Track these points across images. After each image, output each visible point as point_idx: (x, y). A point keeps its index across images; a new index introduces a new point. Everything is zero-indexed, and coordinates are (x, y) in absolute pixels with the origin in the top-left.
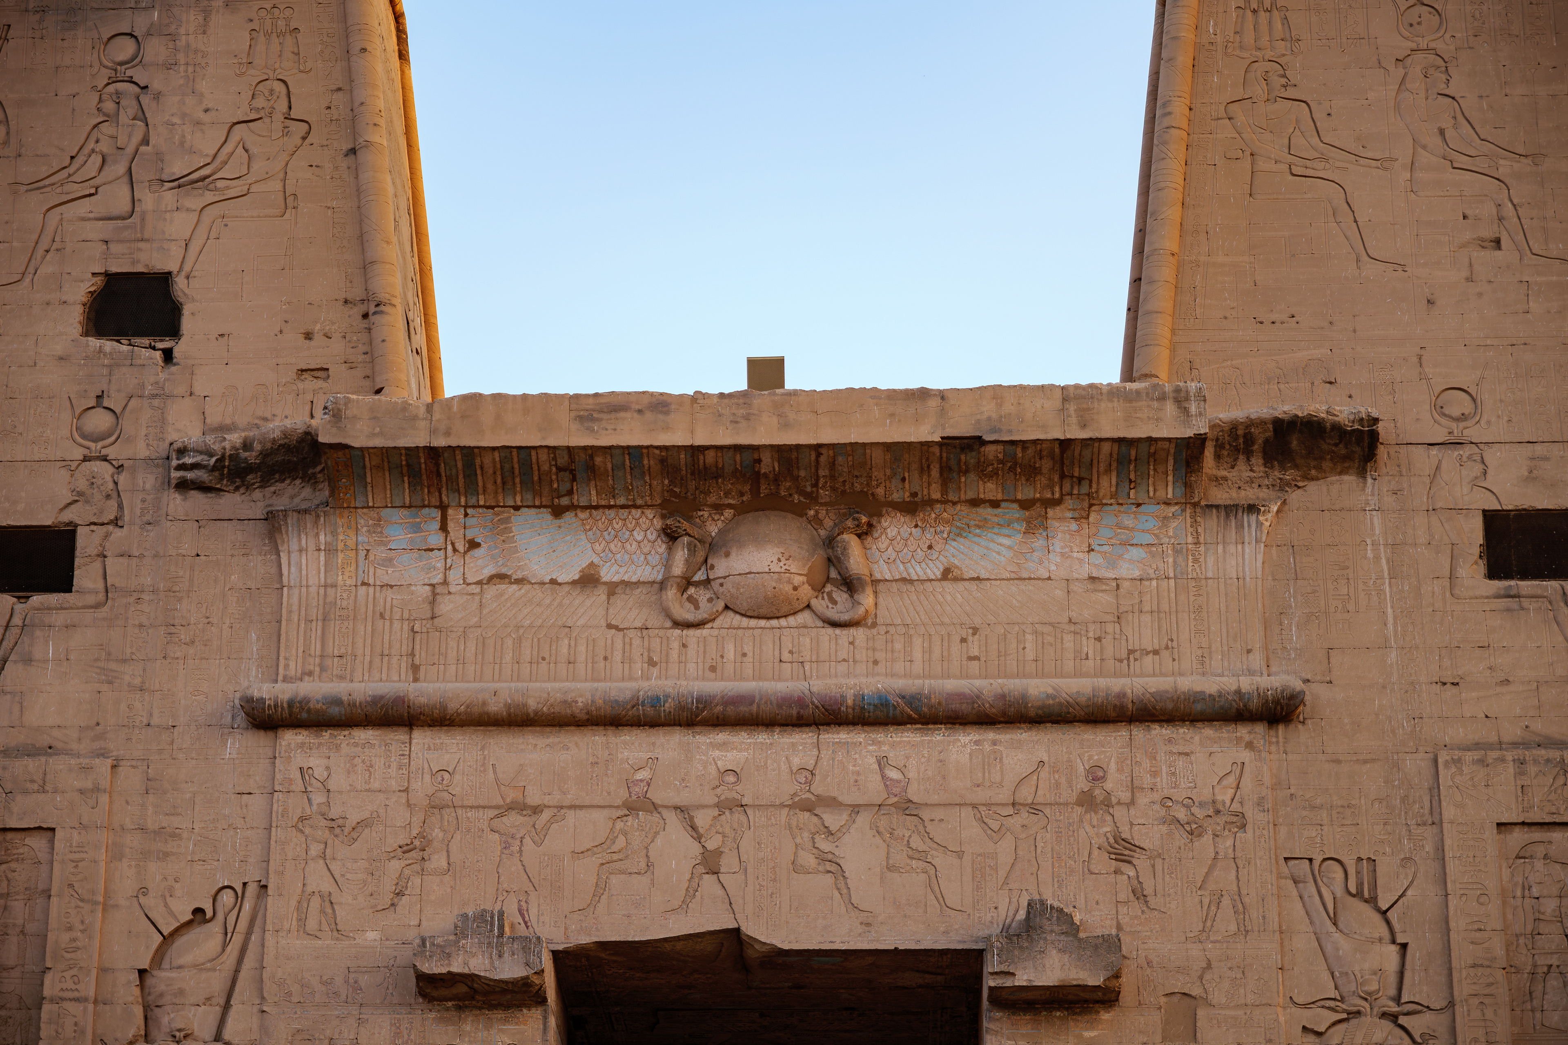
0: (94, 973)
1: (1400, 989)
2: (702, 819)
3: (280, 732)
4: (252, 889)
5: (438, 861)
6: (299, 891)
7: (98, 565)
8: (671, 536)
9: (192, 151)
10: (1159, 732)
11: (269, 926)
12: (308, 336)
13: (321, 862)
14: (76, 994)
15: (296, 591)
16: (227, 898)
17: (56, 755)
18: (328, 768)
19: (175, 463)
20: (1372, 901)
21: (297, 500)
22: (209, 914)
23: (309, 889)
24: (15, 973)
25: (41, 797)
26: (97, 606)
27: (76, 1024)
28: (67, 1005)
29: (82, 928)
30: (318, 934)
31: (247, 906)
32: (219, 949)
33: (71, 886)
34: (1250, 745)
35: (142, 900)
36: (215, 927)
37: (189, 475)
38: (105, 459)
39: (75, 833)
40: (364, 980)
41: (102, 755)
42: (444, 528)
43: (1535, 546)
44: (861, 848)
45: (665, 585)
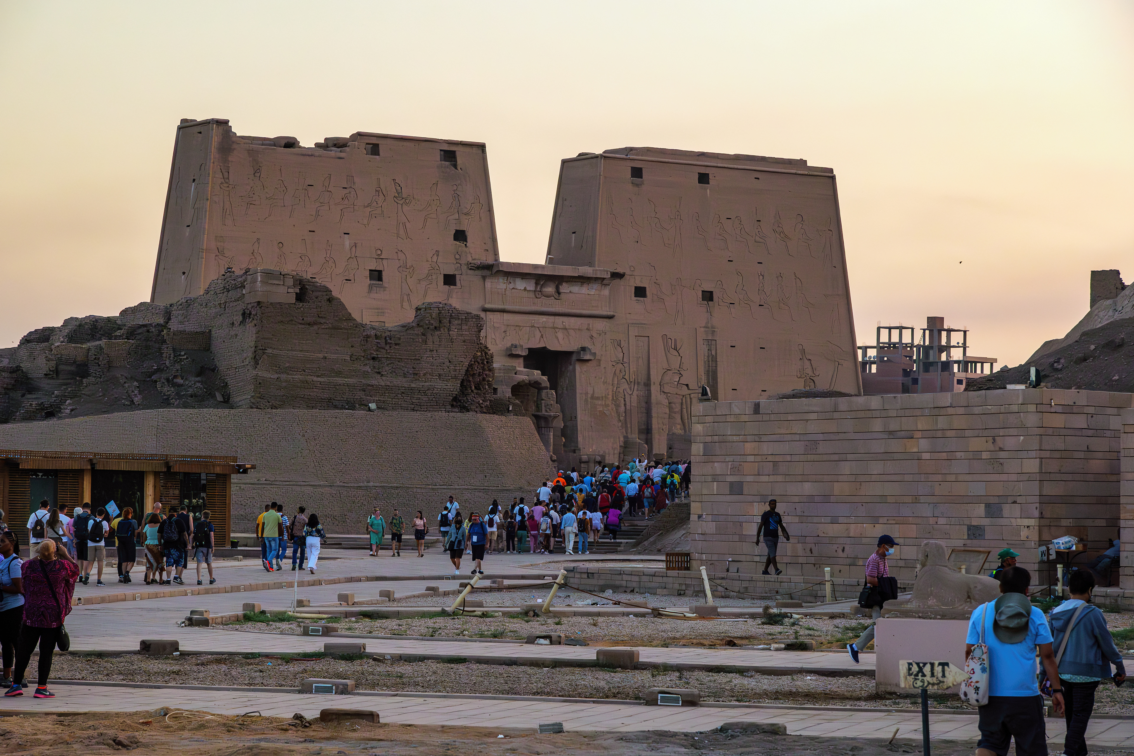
1: (623, 359)
3: (486, 312)
7: (460, 282)
9: (466, 208)
10: (596, 319)
12: (486, 244)
15: (487, 289)
18: (493, 318)
19: (470, 265)
20: (620, 347)
21: (486, 274)
26: (460, 289)
30: (494, 345)
34: (607, 322)
37: (472, 268)
38: (459, 263)
40: (500, 352)
43: (640, 292)
44: (560, 335)
45: (535, 291)
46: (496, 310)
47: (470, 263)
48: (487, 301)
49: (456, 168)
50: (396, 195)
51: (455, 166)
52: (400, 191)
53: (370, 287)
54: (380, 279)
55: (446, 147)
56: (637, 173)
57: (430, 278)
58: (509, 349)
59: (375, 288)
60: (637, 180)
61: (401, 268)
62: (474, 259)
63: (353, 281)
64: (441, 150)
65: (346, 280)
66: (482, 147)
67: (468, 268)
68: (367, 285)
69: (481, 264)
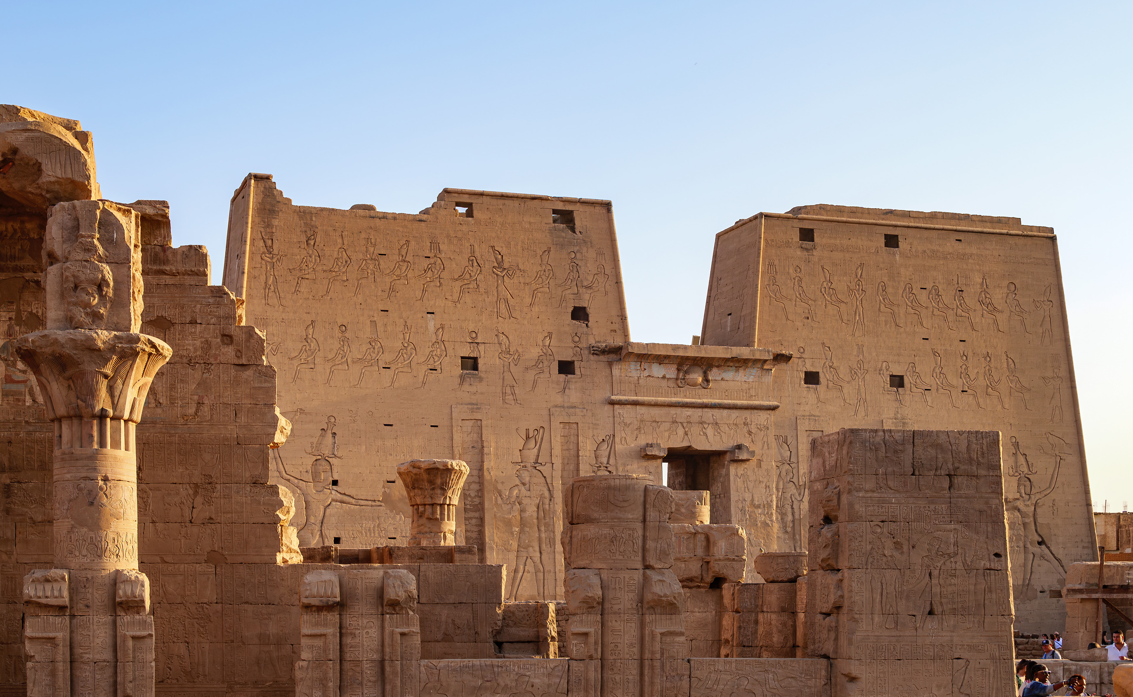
0: (587, 451)
1: (790, 459)
2: (685, 425)
3: (614, 405)
4: (612, 435)
5: (643, 431)
6: (620, 436)
7: (579, 369)
8: (678, 370)
9: (587, 280)
10: (755, 411)
11: (616, 443)
12: (612, 323)
13: (623, 431)
14: (585, 455)
15: (615, 376)
16: (608, 437)
17: (576, 408)
18: (623, 413)
19: (592, 349)
20: (787, 443)
21: (614, 359)
22: (605, 440)
23: (622, 436)
24: (572, 450)
25: (575, 417)
26: (580, 378)
27: (585, 461)
28: (583, 457)
29: (584, 442)
30: (624, 444)
31: (611, 439)
32: (607, 447)
33: (582, 434)
34: (769, 414)
35: (594, 437)
36: (606, 443)
37: (595, 352)
38: (578, 347)
39: (582, 424)
40: (632, 453)
41: (584, 408)
42: (640, 366)
43: (812, 378)
44: (710, 431)
45: (677, 379)
46: (626, 402)
47: (593, 347)
48: (615, 392)
49: (574, 232)
50: (496, 264)
51: (573, 230)
52: (501, 260)
53: (462, 378)
54: (475, 367)
55: (560, 206)
56: (807, 235)
57: (541, 365)
58: (643, 449)
59: (468, 379)
60: (807, 244)
61: (503, 354)
62: (599, 342)
63: (439, 370)
64: (555, 212)
65: (431, 370)
66: (607, 206)
67: (590, 352)
68: (458, 375)
69: (606, 346)
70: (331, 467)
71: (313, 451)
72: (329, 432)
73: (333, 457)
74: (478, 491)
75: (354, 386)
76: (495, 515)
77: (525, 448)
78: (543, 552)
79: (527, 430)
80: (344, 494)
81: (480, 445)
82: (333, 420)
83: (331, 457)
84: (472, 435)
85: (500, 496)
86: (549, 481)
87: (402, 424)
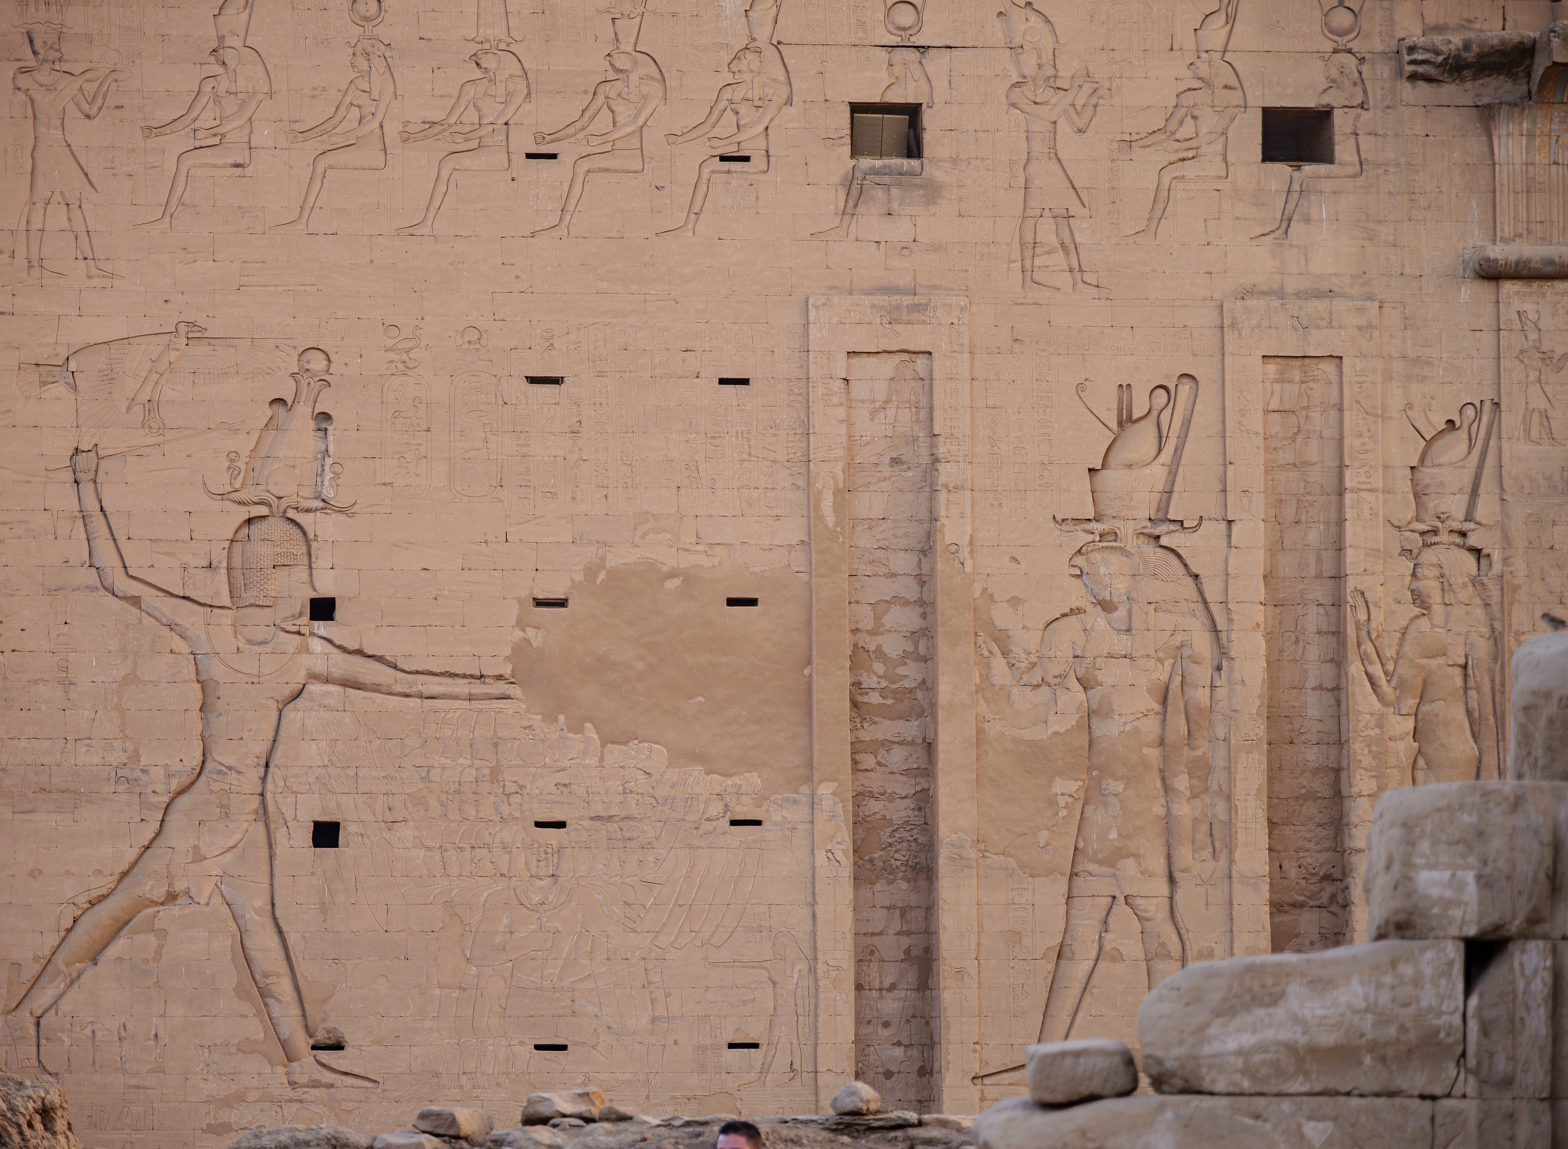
0: (1381, 469)
3: (1501, 283)
4: (1487, 405)
6: (1524, 407)
7: (1352, 141)
11: (1504, 435)
13: (1538, 385)
14: (1369, 486)
15: (1505, 168)
16: (1470, 412)
17: (1336, 297)
18: (1538, 312)
19: (1407, 58)
21: (1500, 92)
22: (1458, 424)
23: (1531, 407)
24: (1317, 468)
25: (1330, 331)
26: (1354, 176)
27: (1371, 509)
28: (1363, 494)
29: (1368, 435)
30: (1539, 441)
31: (1485, 419)
32: (1466, 451)
33: (1358, 402)
35: (1409, 413)
36: (1463, 434)
37: (1420, 69)
38: (1350, 51)
39: (1358, 361)
41: (1370, 298)
46: (1549, 269)
47: (1412, 49)
48: (1506, 229)
54: (911, 145)
57: (1187, 129)
59: (879, 193)
61: (1028, 90)
62: (1439, 29)
63: (758, 162)
65: (723, 159)
67: (1401, 73)
68: (836, 178)
69: (1467, 46)
70: (309, 547)
71: (237, 485)
72: (304, 410)
73: (316, 510)
74: (915, 635)
75: (410, 232)
76: (980, 731)
77: (1112, 461)
78: (1177, 875)
79: (1124, 388)
80: (359, 652)
81: (924, 451)
82: (317, 363)
83: (308, 511)
84: (891, 412)
85: (1005, 654)
86: (1213, 592)
87: (601, 374)
